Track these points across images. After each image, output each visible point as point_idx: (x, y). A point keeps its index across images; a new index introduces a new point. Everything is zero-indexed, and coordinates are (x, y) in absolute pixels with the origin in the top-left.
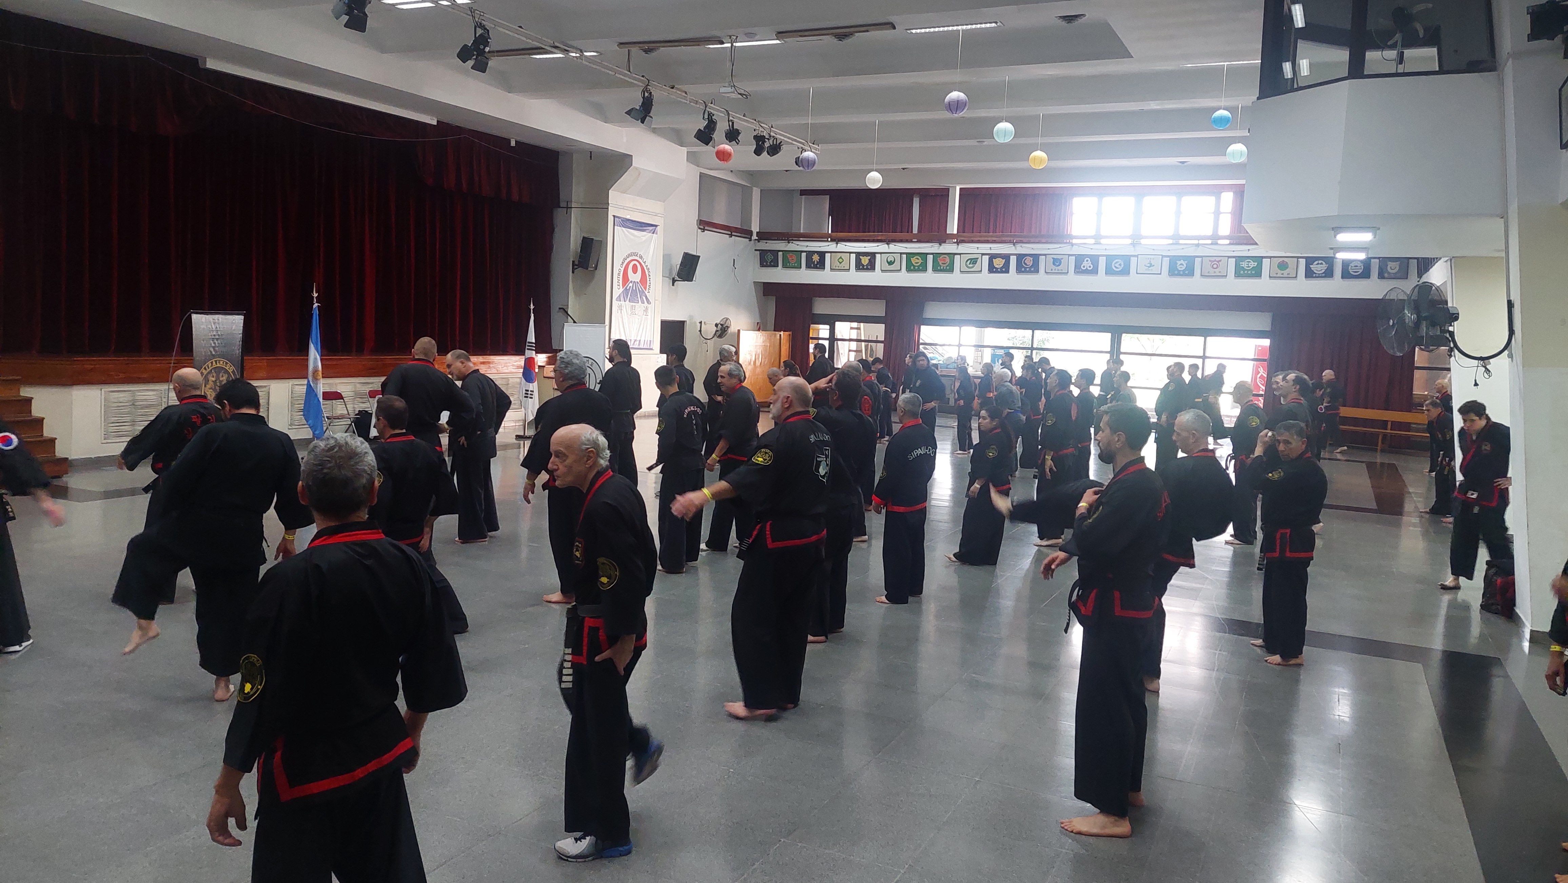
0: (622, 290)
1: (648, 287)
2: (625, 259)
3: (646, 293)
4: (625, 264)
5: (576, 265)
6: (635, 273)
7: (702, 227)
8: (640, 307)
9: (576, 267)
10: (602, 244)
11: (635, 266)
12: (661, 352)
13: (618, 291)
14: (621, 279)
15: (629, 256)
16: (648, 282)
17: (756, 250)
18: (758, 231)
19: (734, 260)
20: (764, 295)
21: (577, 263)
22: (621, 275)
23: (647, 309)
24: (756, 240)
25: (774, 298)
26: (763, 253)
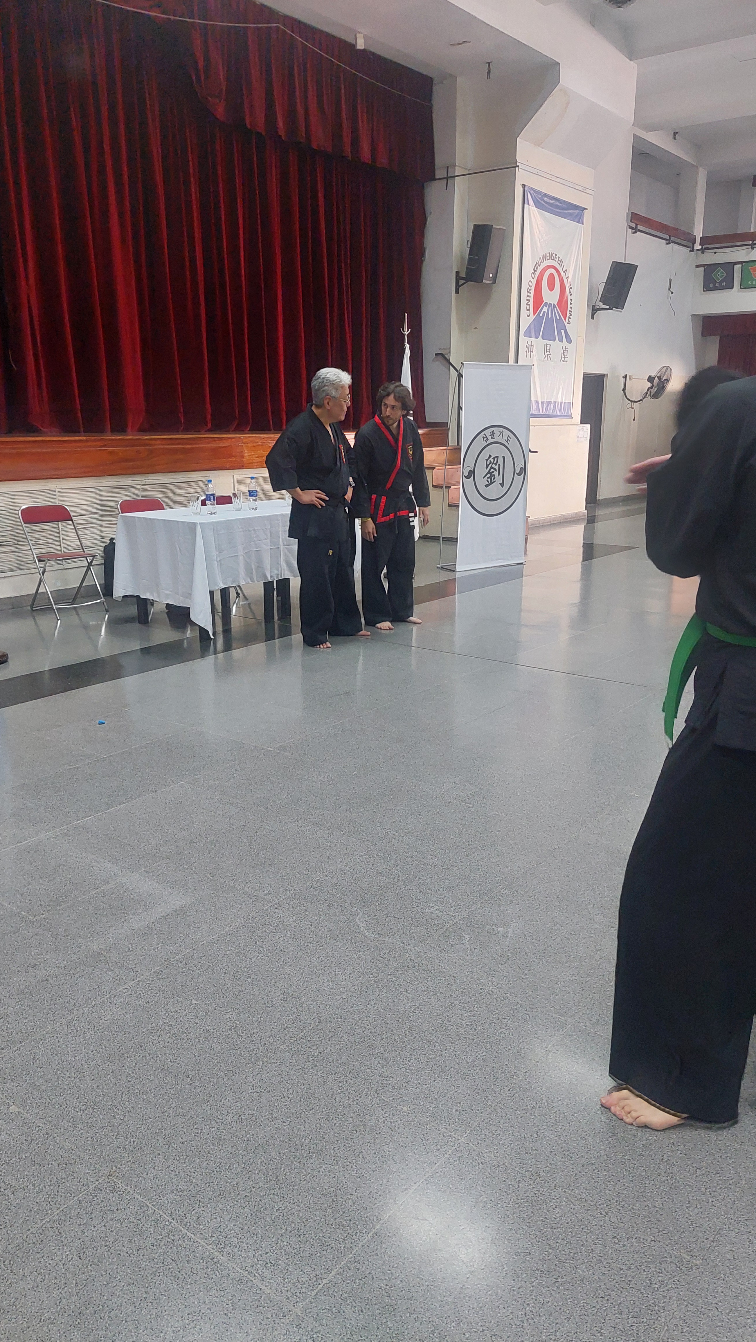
0: (532, 317)
1: (568, 315)
2: (538, 265)
3: (566, 323)
4: (537, 273)
5: (463, 279)
6: (551, 291)
7: (634, 226)
8: (557, 346)
9: (461, 282)
10: (506, 235)
11: (551, 276)
12: (583, 422)
13: (527, 320)
14: (532, 299)
15: (545, 258)
16: (569, 306)
17: (697, 266)
18: (701, 236)
19: (671, 280)
20: (703, 336)
21: (463, 274)
22: (532, 292)
23: (565, 353)
24: (698, 250)
25: (717, 339)
26: (709, 269)
